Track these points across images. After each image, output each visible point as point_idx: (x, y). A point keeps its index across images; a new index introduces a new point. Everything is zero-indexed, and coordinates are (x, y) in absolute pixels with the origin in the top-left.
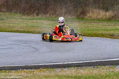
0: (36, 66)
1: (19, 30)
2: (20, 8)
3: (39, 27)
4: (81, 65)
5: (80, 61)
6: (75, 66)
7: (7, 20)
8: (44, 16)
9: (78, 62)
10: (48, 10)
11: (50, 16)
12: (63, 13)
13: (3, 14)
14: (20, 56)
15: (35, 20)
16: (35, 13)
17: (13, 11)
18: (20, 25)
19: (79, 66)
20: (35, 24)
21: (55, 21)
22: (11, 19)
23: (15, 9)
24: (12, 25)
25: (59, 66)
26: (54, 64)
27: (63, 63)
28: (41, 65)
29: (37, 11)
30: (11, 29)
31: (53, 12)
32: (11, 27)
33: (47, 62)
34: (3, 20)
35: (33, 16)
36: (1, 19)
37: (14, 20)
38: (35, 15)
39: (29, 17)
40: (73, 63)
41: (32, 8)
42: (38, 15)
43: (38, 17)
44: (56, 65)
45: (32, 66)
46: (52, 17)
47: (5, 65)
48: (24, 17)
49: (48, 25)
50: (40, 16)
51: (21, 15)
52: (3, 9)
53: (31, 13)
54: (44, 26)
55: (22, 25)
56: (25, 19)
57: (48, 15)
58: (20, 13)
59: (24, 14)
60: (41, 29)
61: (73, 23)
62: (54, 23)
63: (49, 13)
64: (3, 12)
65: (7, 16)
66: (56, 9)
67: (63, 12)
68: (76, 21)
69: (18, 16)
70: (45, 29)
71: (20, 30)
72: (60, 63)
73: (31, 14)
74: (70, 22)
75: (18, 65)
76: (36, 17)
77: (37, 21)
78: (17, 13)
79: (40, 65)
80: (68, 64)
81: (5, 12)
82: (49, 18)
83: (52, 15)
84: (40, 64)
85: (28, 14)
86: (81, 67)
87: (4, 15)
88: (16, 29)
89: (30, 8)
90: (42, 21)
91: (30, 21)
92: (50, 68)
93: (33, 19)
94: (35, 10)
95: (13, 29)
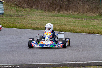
0: (55, 64)
1: (38, 27)
2: (41, 4)
3: (60, 24)
4: (100, 65)
5: (100, 60)
6: (95, 66)
7: (27, 16)
8: (66, 13)
9: (98, 62)
10: (70, 7)
11: (72, 13)
12: (85, 11)
13: (23, 9)
14: (39, 54)
15: (56, 17)
16: (57, 10)
17: (34, 7)
18: (40, 22)
19: (98, 66)
20: (56, 21)
21: (76, 19)
22: (31, 15)
23: (36, 5)
24: (31, 21)
25: (78, 65)
26: (73, 63)
27: (82, 62)
28: (60, 64)
29: (58, 8)
30: (31, 25)
31: (76, 9)
32: (30, 24)
33: (67, 61)
34: (23, 16)
35: (55, 13)
36: (21, 15)
37: (34, 16)
38: (56, 11)
39: (50, 14)
40: (93, 62)
41: (54, 5)
42: (59, 11)
43: (60, 14)
44: (75, 63)
45: (50, 64)
46: (74, 14)
47: (23, 63)
48: (45, 14)
49: (69, 22)
50: (61, 13)
51: (42, 12)
52: (23, 5)
53: (52, 9)
54: (65, 23)
55: (42, 22)
56: (46, 16)
57: (70, 12)
58: (41, 10)
59: (45, 11)
60: (61, 27)
61: (96, 21)
62: (76, 20)
63: (71, 10)
64: (24, 8)
65: (28, 12)
66: (78, 6)
67: (86, 9)
68: (99, 18)
69: (39, 12)
70: (66, 27)
71: (40, 27)
72: (80, 62)
73: (52, 11)
74: (92, 19)
75: (36, 63)
76: (57, 14)
77: (58, 18)
78: (38, 9)
79: (58, 64)
80: (87, 63)
81: (26, 8)
82: (71, 15)
83: (74, 12)
84: (58, 62)
85: (49, 11)
86: (101, 67)
87: (25, 11)
88: (36, 26)
89: (52, 5)
90: (64, 18)
91: (51, 17)
92: (69, 67)
93: (54, 16)
94: (56, 7)
95: (33, 26)
